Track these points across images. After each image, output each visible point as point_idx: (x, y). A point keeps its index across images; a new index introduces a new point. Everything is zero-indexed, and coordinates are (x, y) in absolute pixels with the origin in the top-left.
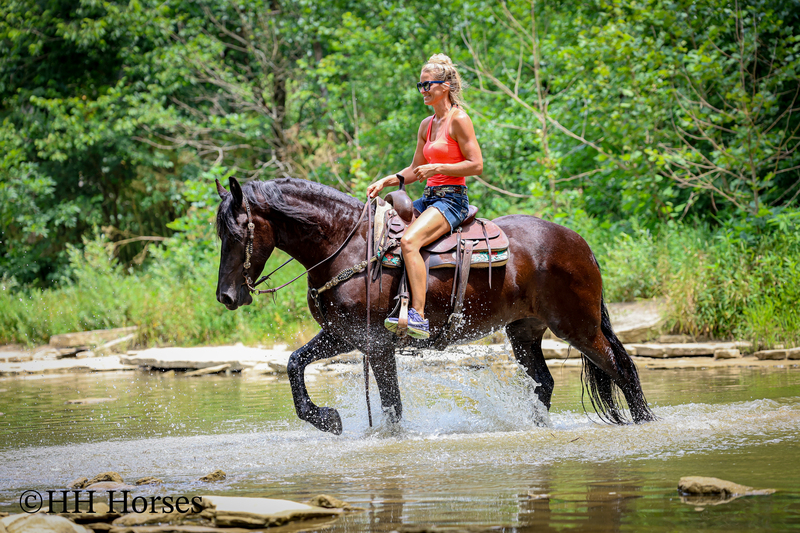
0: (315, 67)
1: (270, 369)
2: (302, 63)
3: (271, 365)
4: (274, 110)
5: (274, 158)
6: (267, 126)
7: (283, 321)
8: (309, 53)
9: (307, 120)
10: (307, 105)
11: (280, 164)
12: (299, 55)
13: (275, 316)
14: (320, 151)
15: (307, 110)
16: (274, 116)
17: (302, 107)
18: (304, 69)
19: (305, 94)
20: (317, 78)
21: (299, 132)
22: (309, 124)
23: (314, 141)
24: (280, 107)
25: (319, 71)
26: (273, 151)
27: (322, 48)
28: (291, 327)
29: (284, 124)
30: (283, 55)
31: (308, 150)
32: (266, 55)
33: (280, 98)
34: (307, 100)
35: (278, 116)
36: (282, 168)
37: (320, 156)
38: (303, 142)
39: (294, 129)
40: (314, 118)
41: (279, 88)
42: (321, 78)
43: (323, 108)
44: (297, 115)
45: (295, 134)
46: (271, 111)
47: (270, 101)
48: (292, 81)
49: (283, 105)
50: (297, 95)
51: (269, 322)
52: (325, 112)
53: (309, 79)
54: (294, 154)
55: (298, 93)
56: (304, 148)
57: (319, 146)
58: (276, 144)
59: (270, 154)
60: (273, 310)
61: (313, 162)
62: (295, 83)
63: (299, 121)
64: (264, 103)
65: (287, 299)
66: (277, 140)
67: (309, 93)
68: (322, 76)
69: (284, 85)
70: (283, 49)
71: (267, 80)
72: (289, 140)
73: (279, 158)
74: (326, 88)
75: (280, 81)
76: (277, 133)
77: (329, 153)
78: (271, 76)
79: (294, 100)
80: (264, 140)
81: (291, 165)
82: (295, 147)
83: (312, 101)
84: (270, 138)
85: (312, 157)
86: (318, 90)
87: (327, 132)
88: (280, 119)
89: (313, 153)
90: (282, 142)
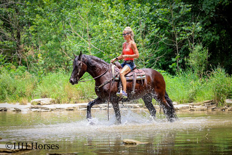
0: (28, 29)
1: (15, 110)
2: (25, 27)
3: (15, 109)
4: (17, 40)
5: (17, 53)
6: (15, 44)
7: (18, 97)
8: (27, 25)
9: (26, 43)
10: (26, 39)
11: (18, 54)
12: (24, 25)
13: (16, 95)
14: (29, 51)
15: (26, 40)
16: (17, 42)
17: (24, 39)
18: (25, 29)
19: (25, 36)
20: (29, 32)
21: (24, 46)
22: (26, 44)
23: (28, 49)
24: (19, 39)
25: (29, 30)
26: (17, 51)
27: (30, 24)
28: (21, 98)
29: (20, 44)
30: (20, 25)
31: (26, 51)
32: (15, 25)
33: (19, 37)
34: (26, 37)
35: (18, 42)
36: (19, 55)
37: (29, 52)
38: (25, 49)
39: (22, 45)
40: (28, 42)
41: (18, 34)
42: (30, 32)
43: (30, 40)
44: (23, 41)
45: (22, 46)
46: (16, 40)
47: (16, 38)
48: (22, 32)
49: (20, 39)
50: (23, 36)
51: (15, 97)
52: (31, 41)
53: (27, 32)
54: (22, 52)
55: (23, 35)
56: (25, 50)
57: (29, 50)
58: (17, 49)
59: (16, 52)
60: (16, 94)
61: (27, 54)
62: (23, 33)
63: (24, 43)
64: (14, 38)
65: (20, 91)
66: (18, 48)
67: (26, 36)
68: (30, 31)
69: (20, 33)
70: (19, 23)
71: (15, 32)
72: (21, 48)
73: (18, 53)
74: (31, 34)
75: (19, 32)
76: (18, 46)
77: (32, 52)
78: (16, 31)
79: (22, 37)
80: (14, 48)
81: (21, 55)
82: (22, 50)
83: (27, 38)
84: (16, 48)
85: (27, 53)
86: (29, 35)
87: (31, 46)
88: (19, 42)
89: (28, 52)
90: (19, 48)
